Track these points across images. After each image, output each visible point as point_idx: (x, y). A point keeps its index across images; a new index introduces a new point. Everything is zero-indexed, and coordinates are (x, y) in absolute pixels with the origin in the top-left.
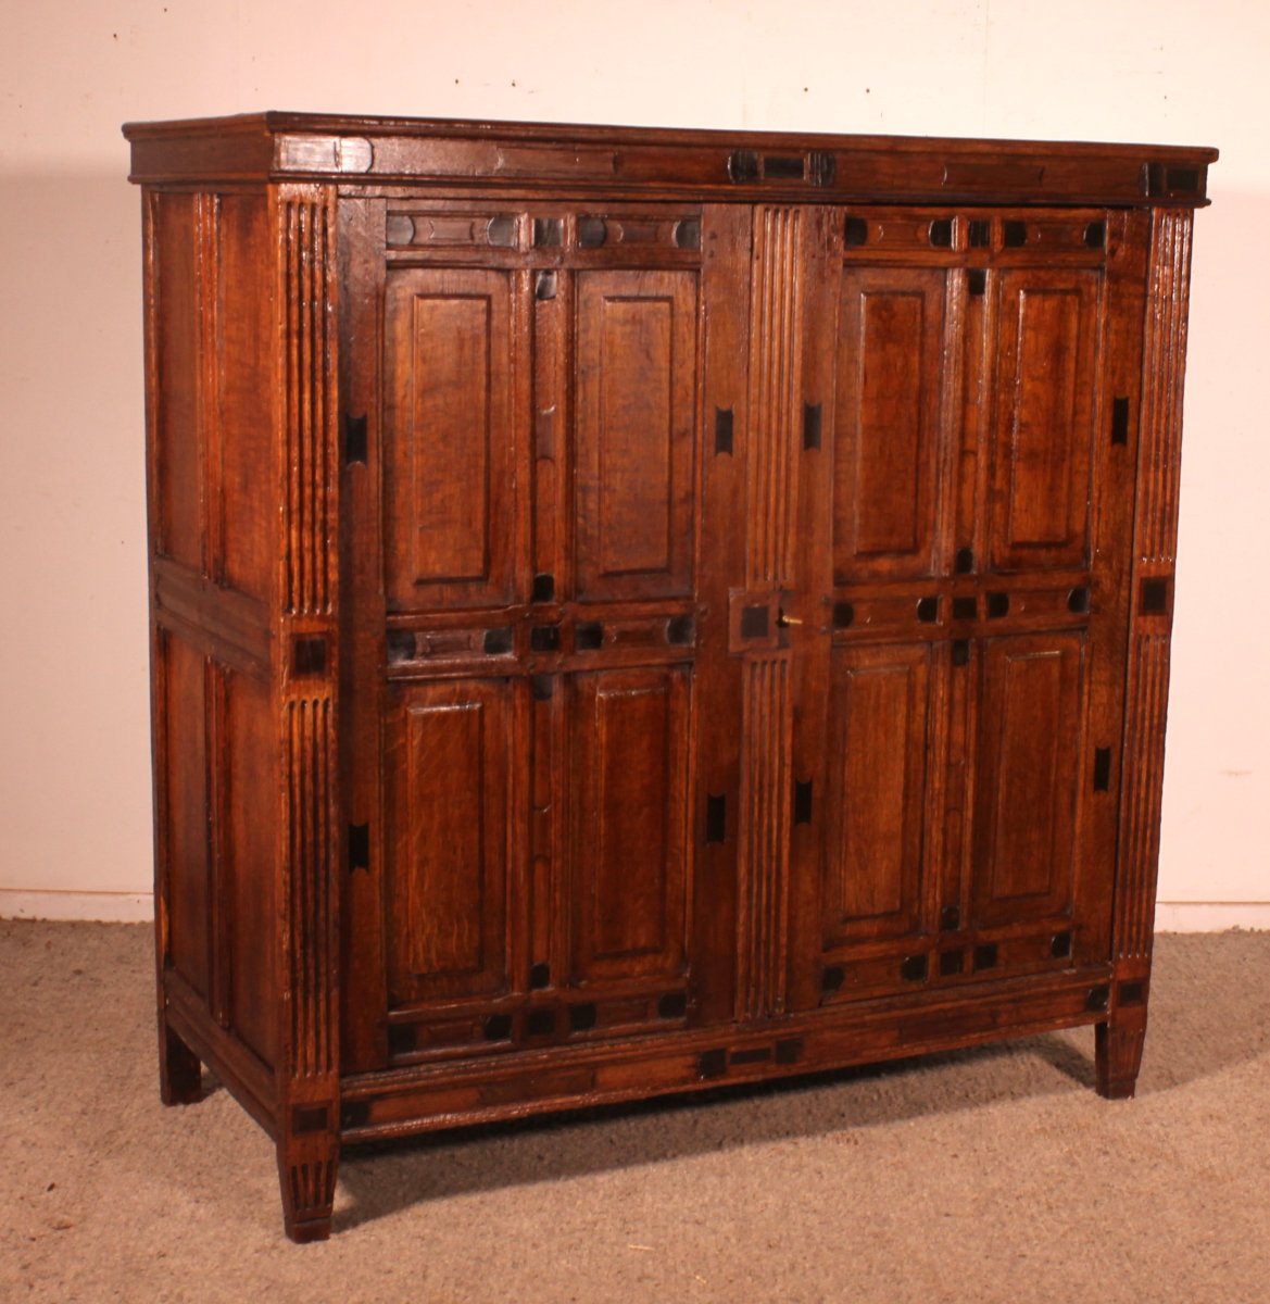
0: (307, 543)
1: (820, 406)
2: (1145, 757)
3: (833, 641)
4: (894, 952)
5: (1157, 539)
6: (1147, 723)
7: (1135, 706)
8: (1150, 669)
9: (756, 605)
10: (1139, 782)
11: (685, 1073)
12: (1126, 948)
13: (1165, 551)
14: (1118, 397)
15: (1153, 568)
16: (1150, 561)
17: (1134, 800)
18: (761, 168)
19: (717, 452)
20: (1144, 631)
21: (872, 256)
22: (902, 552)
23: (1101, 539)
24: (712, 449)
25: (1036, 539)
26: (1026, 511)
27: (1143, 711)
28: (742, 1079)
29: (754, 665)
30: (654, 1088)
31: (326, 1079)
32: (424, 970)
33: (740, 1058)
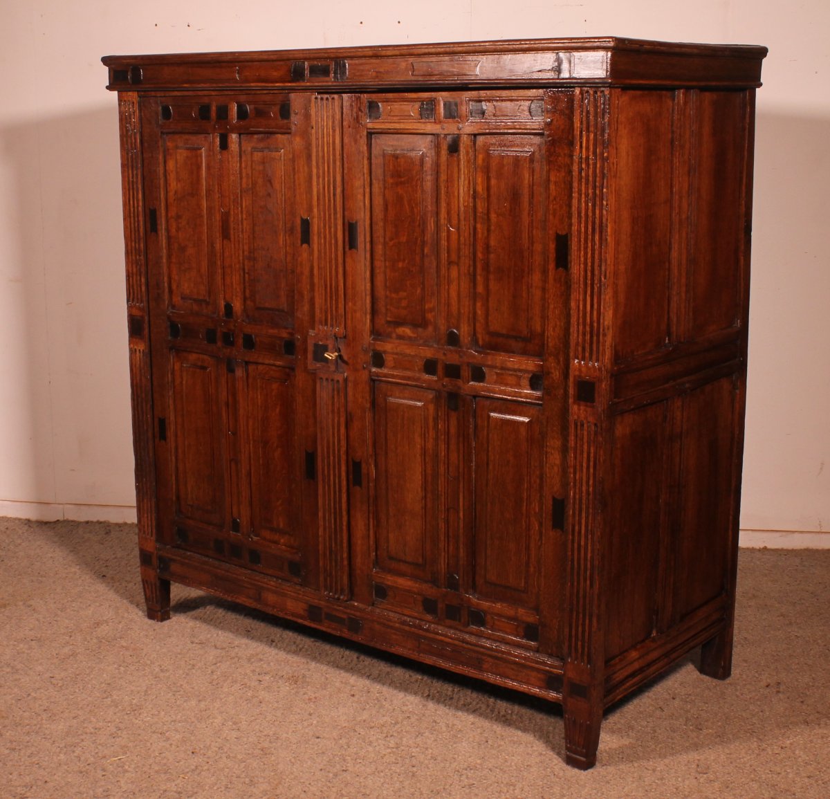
0: (135, 270)
1: (356, 223)
2: (584, 515)
3: (370, 376)
4: (415, 590)
5: (587, 347)
6: (584, 489)
7: (575, 473)
8: (585, 447)
9: (320, 343)
10: (580, 532)
11: (302, 612)
12: (573, 655)
13: (594, 357)
14: (560, 233)
15: (584, 369)
16: (579, 363)
17: (576, 545)
18: (307, 72)
19: (302, 245)
20: (578, 417)
21: (383, 126)
22: (415, 325)
23: (550, 340)
24: (299, 242)
25: (504, 332)
26: (497, 310)
27: (581, 479)
28: (329, 630)
29: (321, 378)
30: (286, 614)
31: (151, 540)
32: (191, 503)
33: (330, 617)
